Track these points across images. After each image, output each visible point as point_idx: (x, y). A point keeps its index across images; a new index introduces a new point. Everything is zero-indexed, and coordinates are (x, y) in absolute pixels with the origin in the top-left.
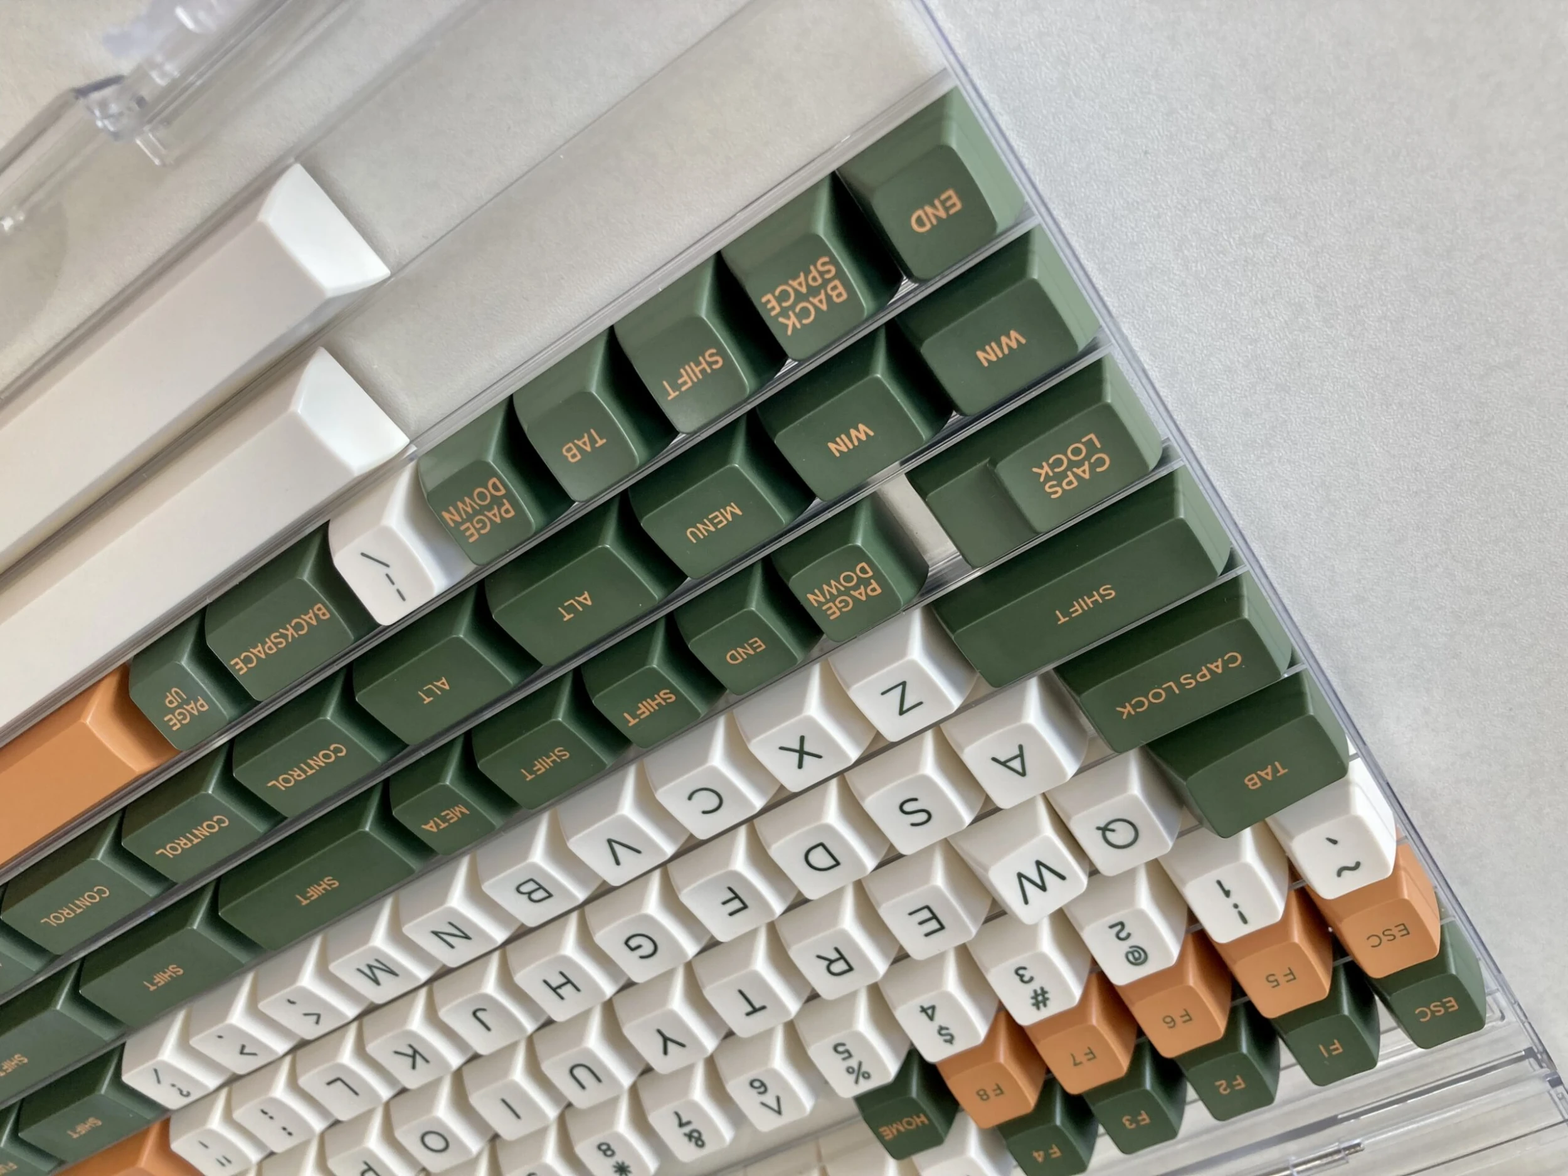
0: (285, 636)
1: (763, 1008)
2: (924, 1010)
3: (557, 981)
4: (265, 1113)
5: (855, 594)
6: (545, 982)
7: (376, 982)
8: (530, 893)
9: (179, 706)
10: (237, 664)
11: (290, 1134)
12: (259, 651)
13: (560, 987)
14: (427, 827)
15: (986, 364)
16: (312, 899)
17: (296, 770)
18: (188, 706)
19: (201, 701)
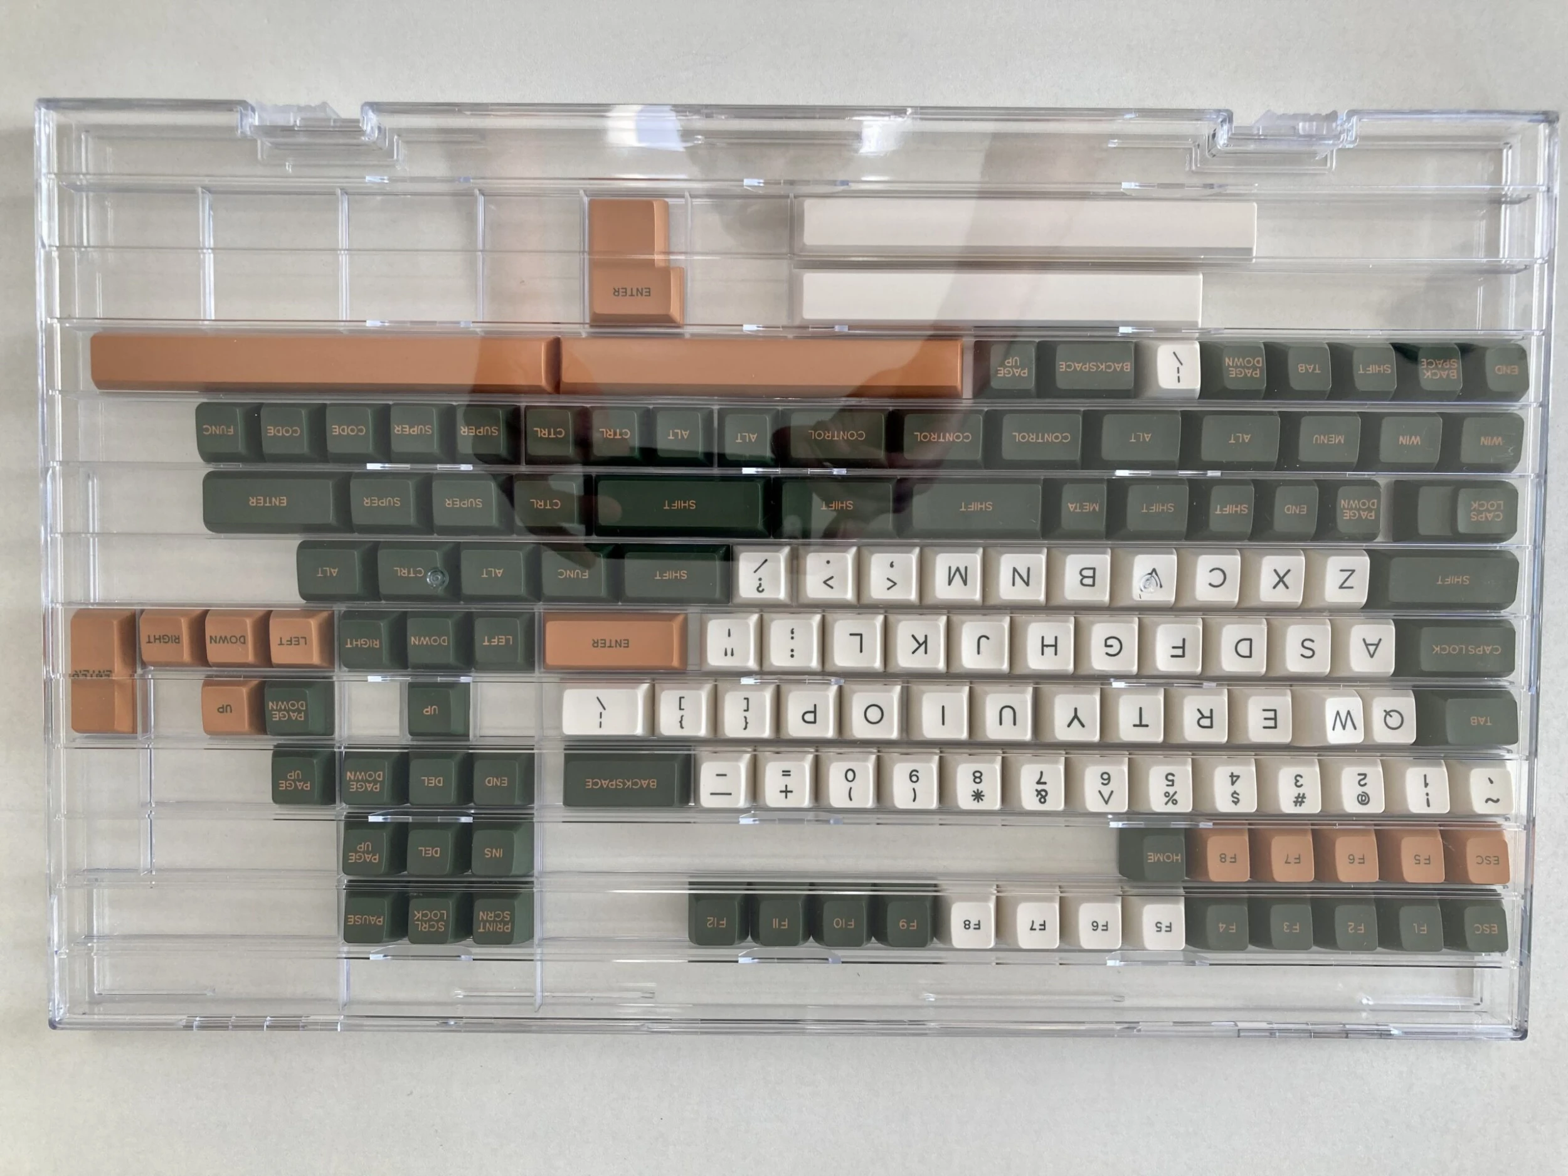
0: (1098, 367)
1: (1147, 726)
3: (1049, 642)
6: (1042, 638)
8: (1084, 577)
9: (1011, 367)
10: (1062, 365)
11: (792, 656)
13: (1047, 646)
14: (1070, 505)
15: (1482, 444)
16: (969, 510)
17: (1034, 434)
18: (1016, 369)
19: (1026, 371)
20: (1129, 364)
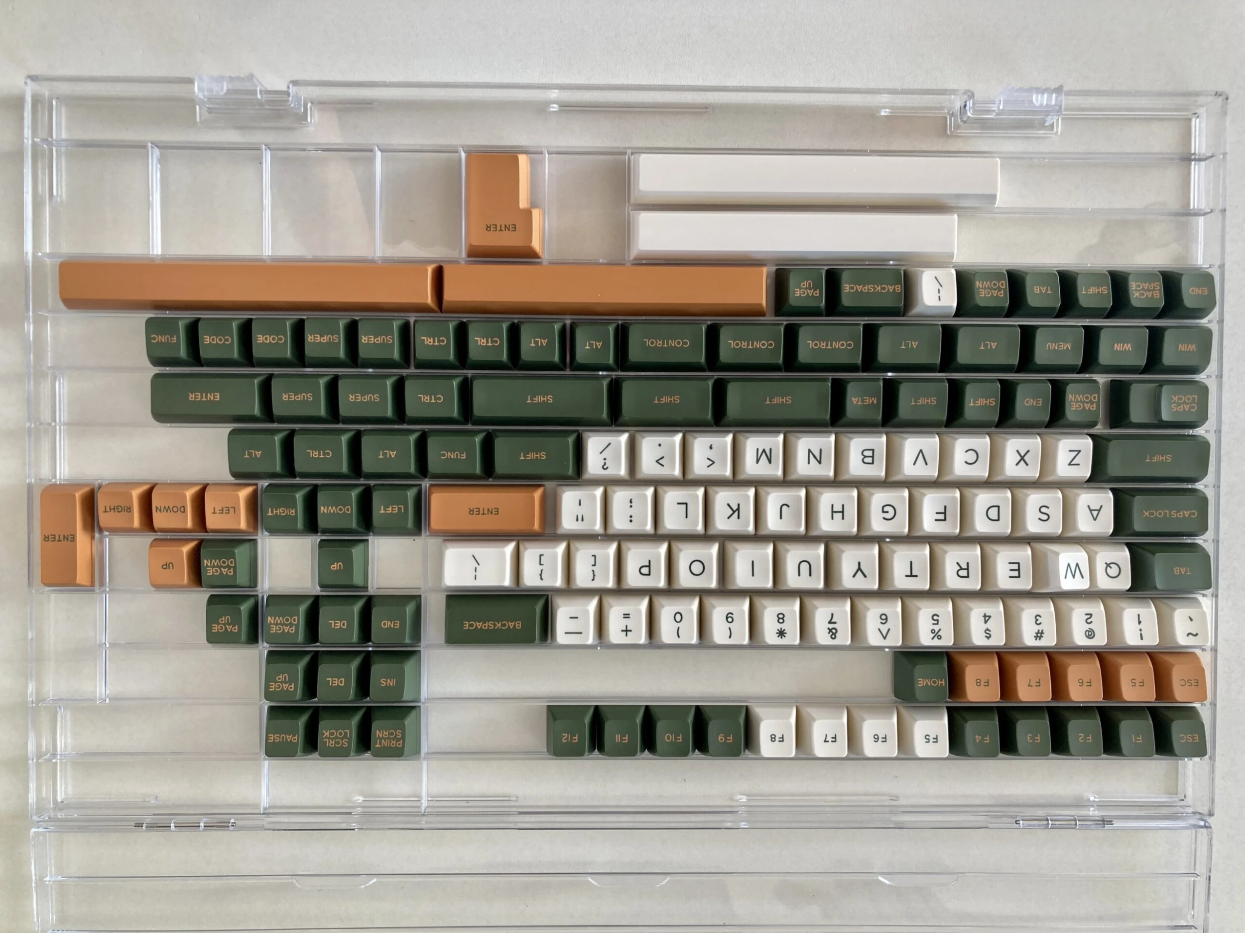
0: (875, 288)
1: (916, 576)
2: (985, 616)
4: (631, 502)
5: (1086, 405)
6: (832, 506)
7: (758, 461)
9: (806, 288)
10: (847, 287)
11: (631, 521)
12: (859, 287)
13: (836, 513)
14: (853, 399)
15: (1180, 349)
16: (773, 403)
17: (825, 342)
18: (809, 290)
19: (818, 291)
20: (899, 286)
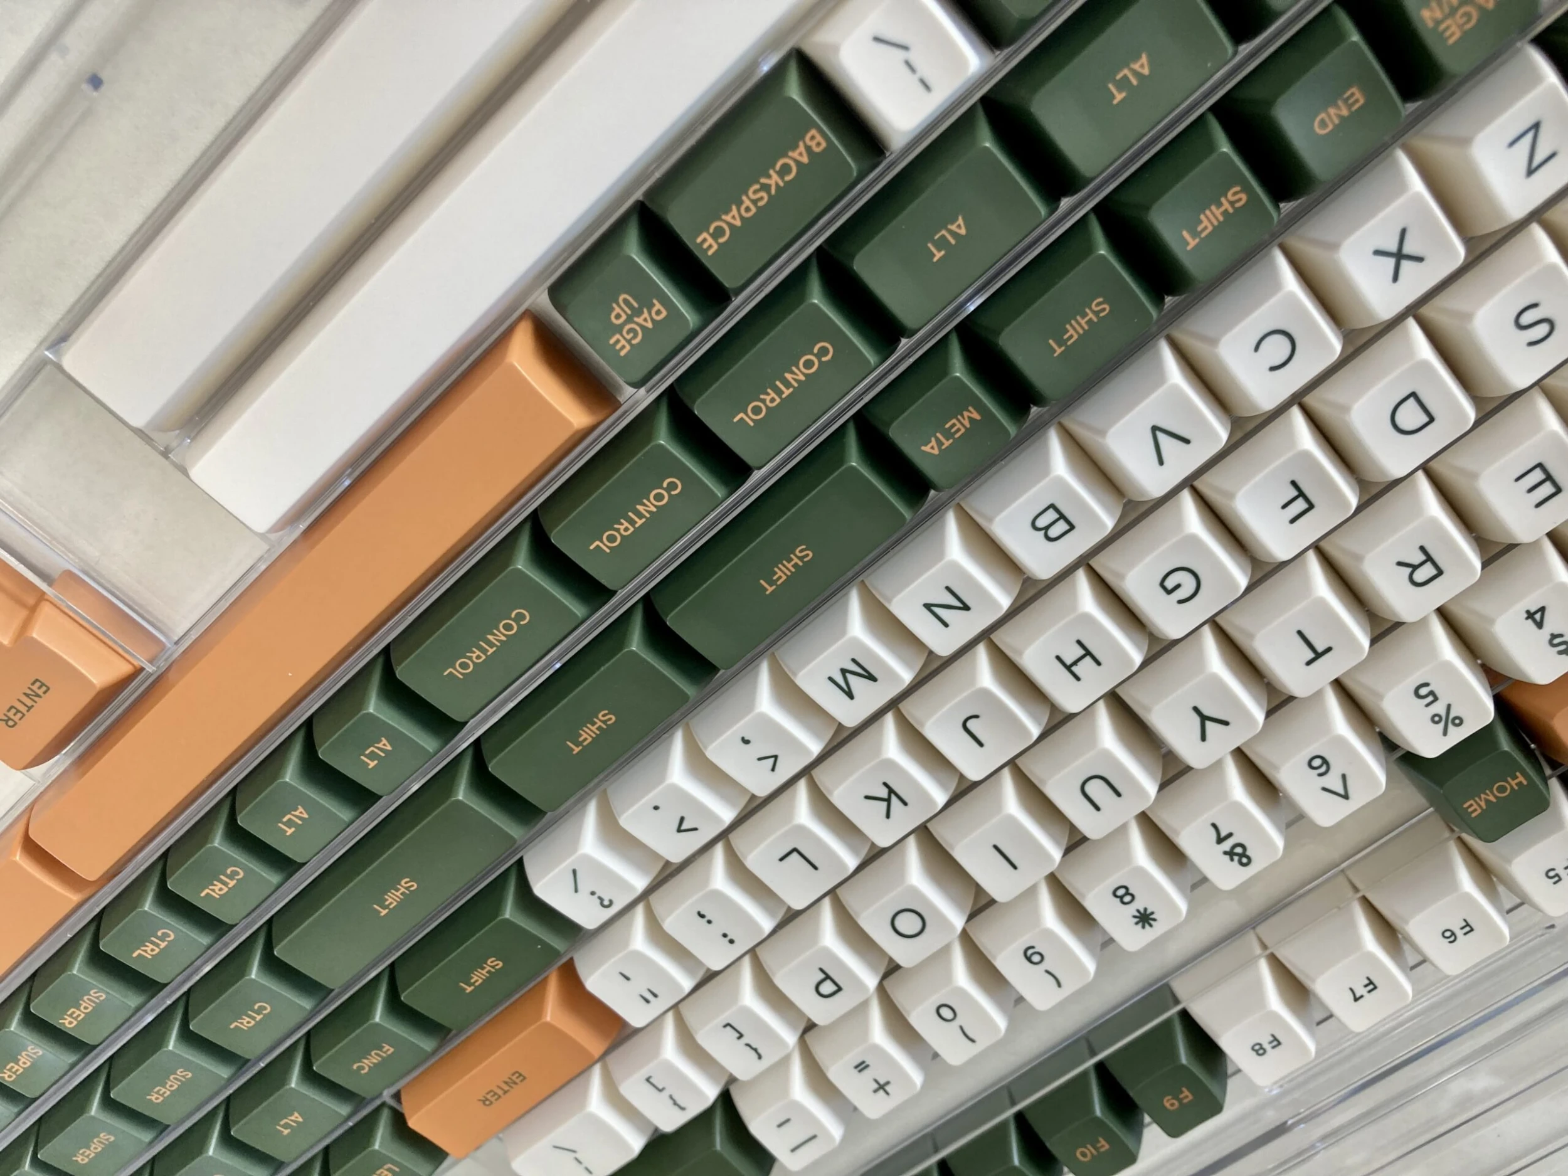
0: (766, 188)
1: (1329, 649)
2: (1530, 615)
3: (1072, 653)
4: (702, 916)
6: (1058, 658)
7: (850, 695)
8: (1047, 528)
9: (629, 320)
10: (705, 240)
11: (731, 941)
12: (733, 217)
13: (1075, 663)
14: (927, 449)
16: (779, 583)
17: (769, 391)
18: (638, 316)
19: (658, 306)
20: (813, 132)
